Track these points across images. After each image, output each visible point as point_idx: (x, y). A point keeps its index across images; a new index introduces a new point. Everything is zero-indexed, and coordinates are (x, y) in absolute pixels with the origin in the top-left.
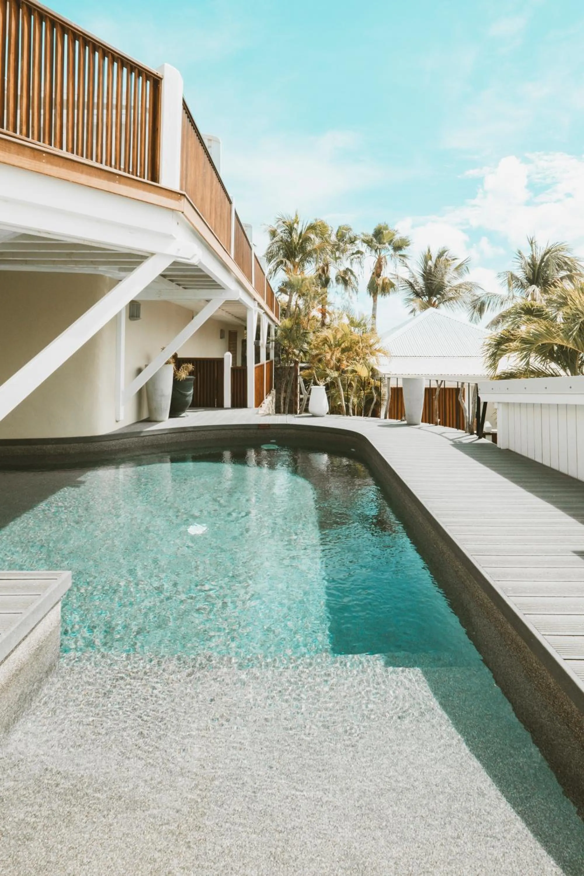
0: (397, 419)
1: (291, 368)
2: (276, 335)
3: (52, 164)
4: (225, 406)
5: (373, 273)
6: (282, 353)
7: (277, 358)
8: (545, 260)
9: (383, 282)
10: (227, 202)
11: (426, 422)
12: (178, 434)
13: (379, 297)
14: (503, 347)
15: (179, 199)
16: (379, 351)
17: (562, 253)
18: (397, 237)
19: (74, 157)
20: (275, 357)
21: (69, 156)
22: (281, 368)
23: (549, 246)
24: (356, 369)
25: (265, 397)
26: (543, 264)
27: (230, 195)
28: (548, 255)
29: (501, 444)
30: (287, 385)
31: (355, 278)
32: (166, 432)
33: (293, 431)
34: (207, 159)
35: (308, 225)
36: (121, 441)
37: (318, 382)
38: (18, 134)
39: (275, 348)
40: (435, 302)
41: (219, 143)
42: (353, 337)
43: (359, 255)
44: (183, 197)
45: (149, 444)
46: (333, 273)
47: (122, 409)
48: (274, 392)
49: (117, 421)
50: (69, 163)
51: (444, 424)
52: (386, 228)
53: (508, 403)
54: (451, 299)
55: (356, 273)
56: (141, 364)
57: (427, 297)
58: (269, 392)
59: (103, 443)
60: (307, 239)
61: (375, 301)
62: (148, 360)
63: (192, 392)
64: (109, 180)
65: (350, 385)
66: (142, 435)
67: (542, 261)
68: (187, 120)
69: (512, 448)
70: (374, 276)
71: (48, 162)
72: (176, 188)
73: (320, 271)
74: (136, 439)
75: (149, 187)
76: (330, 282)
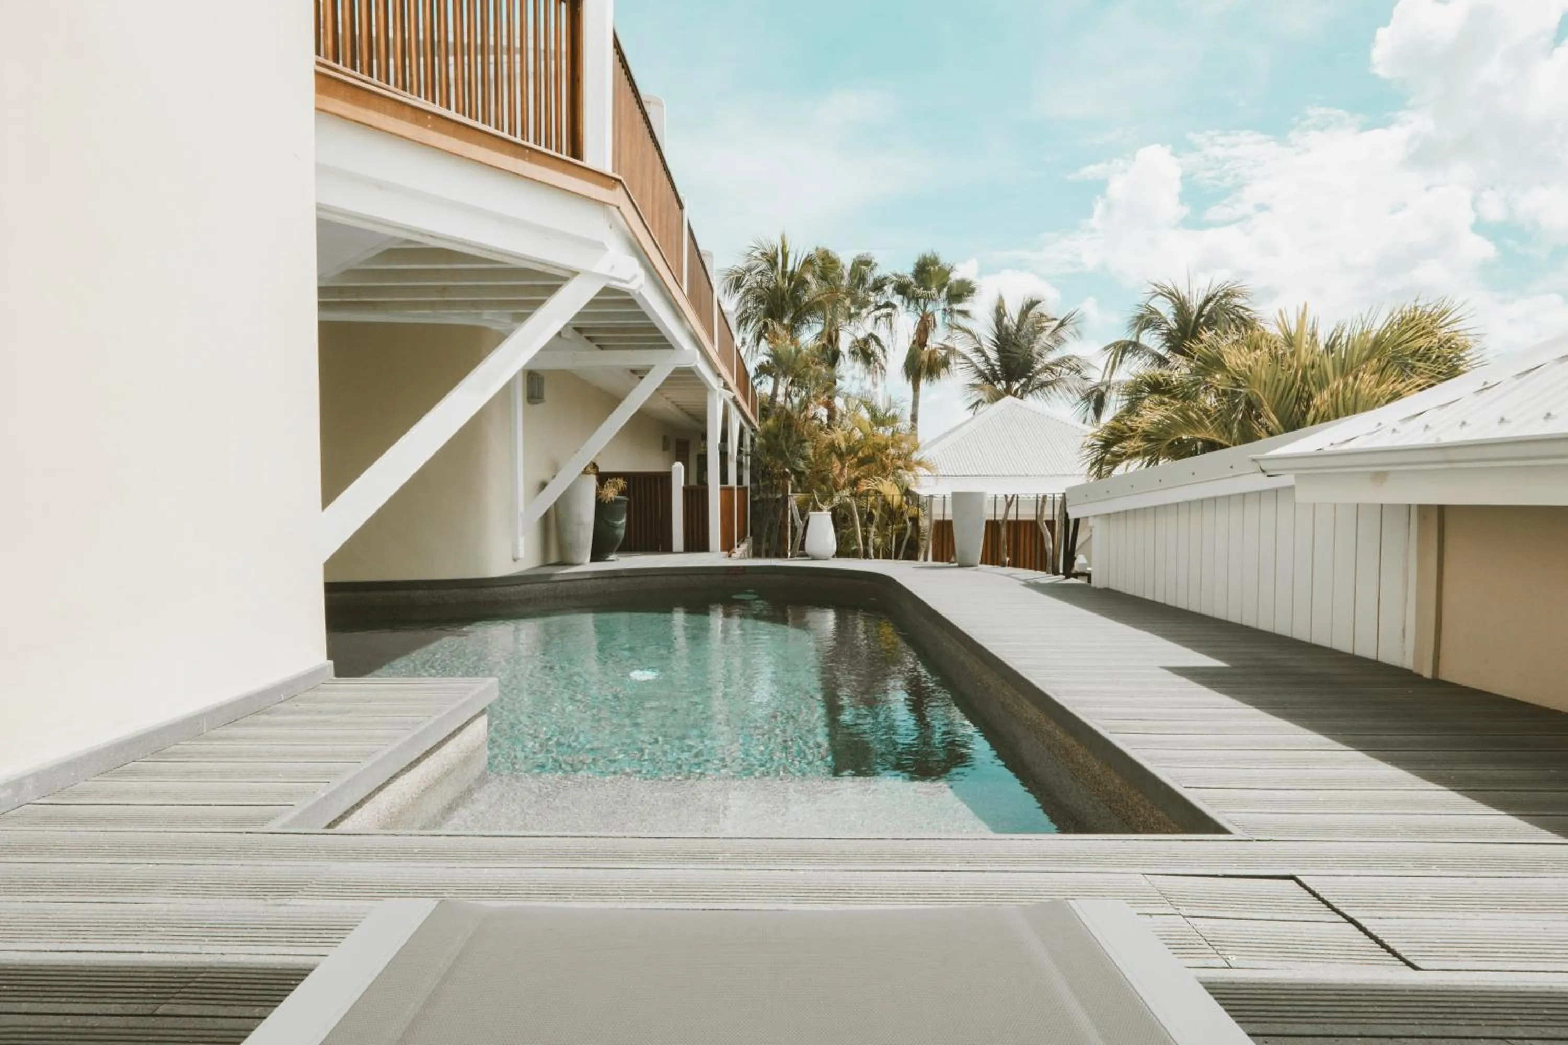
0: (942, 561)
1: (777, 500)
2: (752, 445)
3: (441, 131)
4: (675, 549)
5: (914, 342)
6: (763, 476)
7: (754, 485)
8: (1205, 312)
9: (930, 359)
10: (677, 206)
11: (986, 563)
12: (606, 581)
13: (923, 383)
14: (1115, 449)
15: (612, 188)
16: (919, 463)
17: (1236, 301)
18: (955, 277)
19: (465, 120)
20: (751, 482)
21: (459, 118)
22: (761, 501)
23: (1212, 288)
24: (881, 488)
25: (736, 544)
26: (1202, 320)
27: (681, 195)
28: (1211, 304)
29: (1097, 582)
30: (770, 529)
31: (884, 350)
32: (588, 576)
33: (781, 577)
34: (647, 131)
35: (803, 259)
36: (522, 587)
37: (820, 505)
38: (392, 87)
39: (752, 467)
40: (1017, 390)
41: (663, 107)
42: (877, 440)
43: (889, 310)
44: (619, 183)
45: (564, 594)
46: (845, 343)
47: (521, 541)
48: (749, 539)
49: (515, 560)
50: (463, 129)
51: (1015, 564)
52: (935, 262)
53: (1108, 514)
54: (1043, 385)
55: (884, 340)
56: (544, 475)
57: (1003, 382)
58: (742, 539)
59: (496, 589)
60: (803, 283)
61: (916, 388)
62: (555, 469)
63: (624, 521)
64: (517, 156)
65: (870, 517)
66: (553, 579)
67: (1200, 315)
68: (619, 65)
69: (1113, 586)
70: (915, 346)
71: (435, 129)
72: (608, 170)
73: (825, 341)
74: (544, 586)
75: (570, 167)
76: (841, 357)
